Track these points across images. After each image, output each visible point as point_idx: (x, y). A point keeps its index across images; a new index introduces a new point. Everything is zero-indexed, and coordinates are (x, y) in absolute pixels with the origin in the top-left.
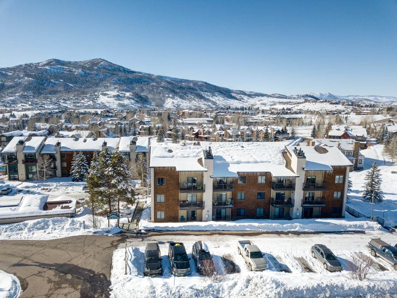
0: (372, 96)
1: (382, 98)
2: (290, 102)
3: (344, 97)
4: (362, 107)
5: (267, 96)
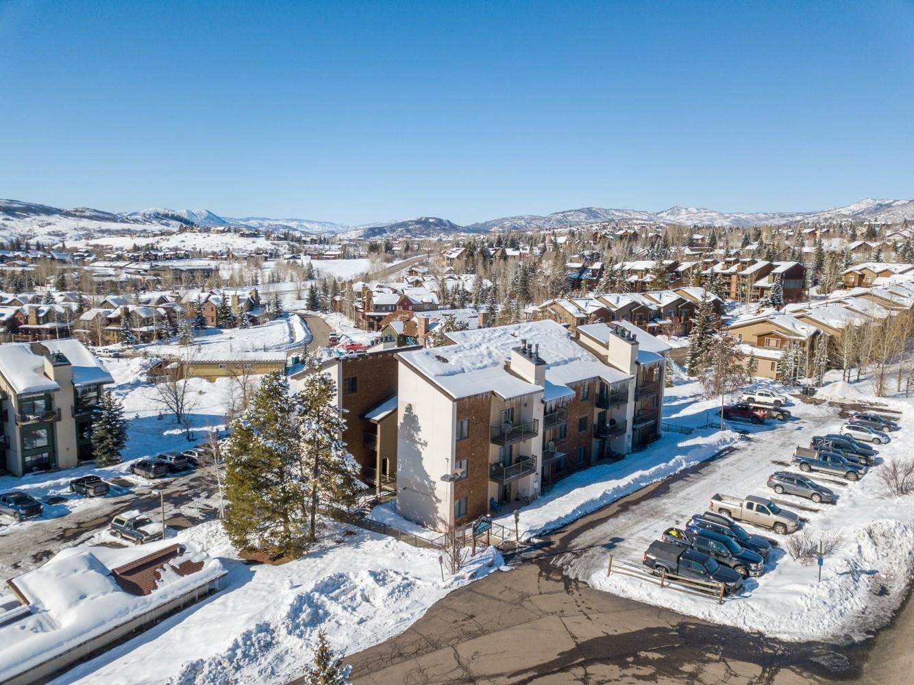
0: (293, 220)
1: (312, 225)
2: (129, 230)
3: (240, 220)
4: (305, 242)
5: (61, 215)
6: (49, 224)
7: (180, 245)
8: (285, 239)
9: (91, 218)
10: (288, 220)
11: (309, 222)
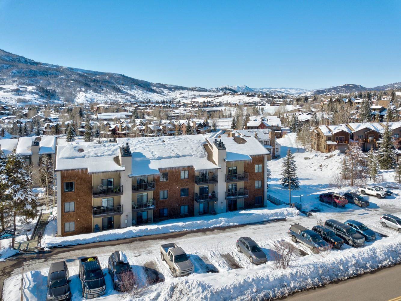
0: (283, 88)
1: (291, 90)
2: (210, 95)
3: (259, 89)
4: (275, 98)
5: (187, 90)
6: (182, 94)
7: (222, 101)
8: (266, 97)
9: (197, 91)
10: (280, 88)
11: (290, 89)
